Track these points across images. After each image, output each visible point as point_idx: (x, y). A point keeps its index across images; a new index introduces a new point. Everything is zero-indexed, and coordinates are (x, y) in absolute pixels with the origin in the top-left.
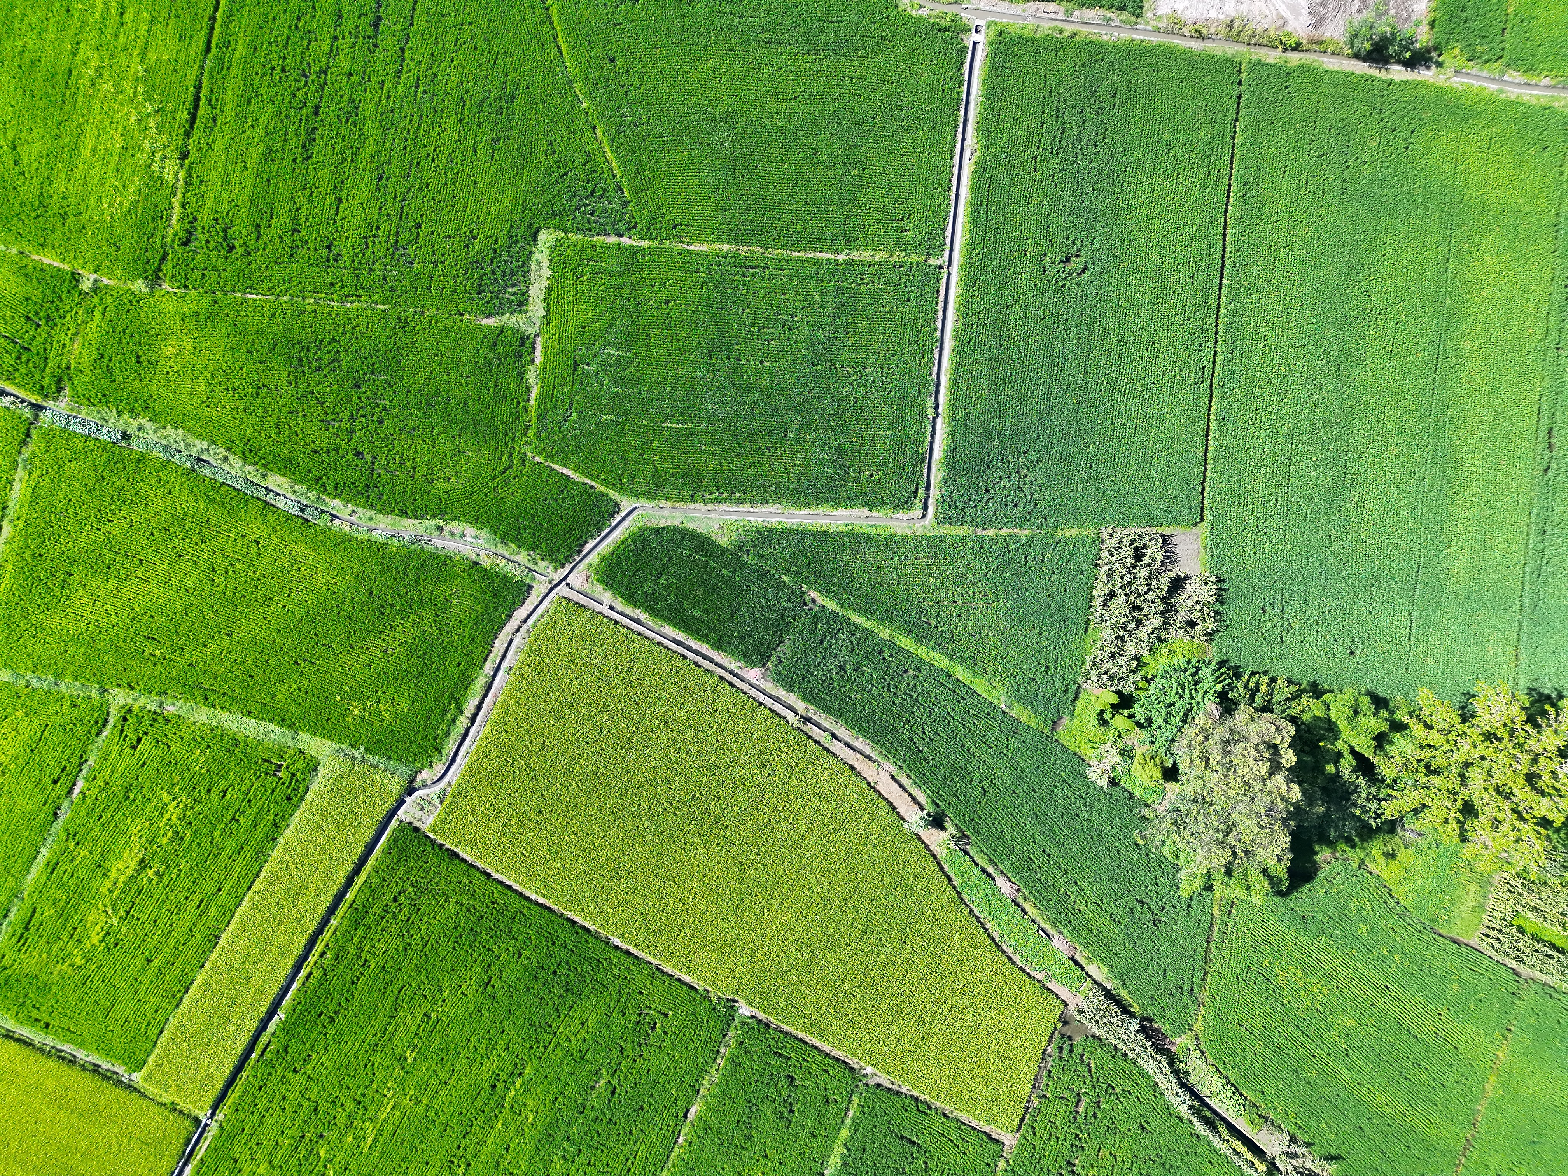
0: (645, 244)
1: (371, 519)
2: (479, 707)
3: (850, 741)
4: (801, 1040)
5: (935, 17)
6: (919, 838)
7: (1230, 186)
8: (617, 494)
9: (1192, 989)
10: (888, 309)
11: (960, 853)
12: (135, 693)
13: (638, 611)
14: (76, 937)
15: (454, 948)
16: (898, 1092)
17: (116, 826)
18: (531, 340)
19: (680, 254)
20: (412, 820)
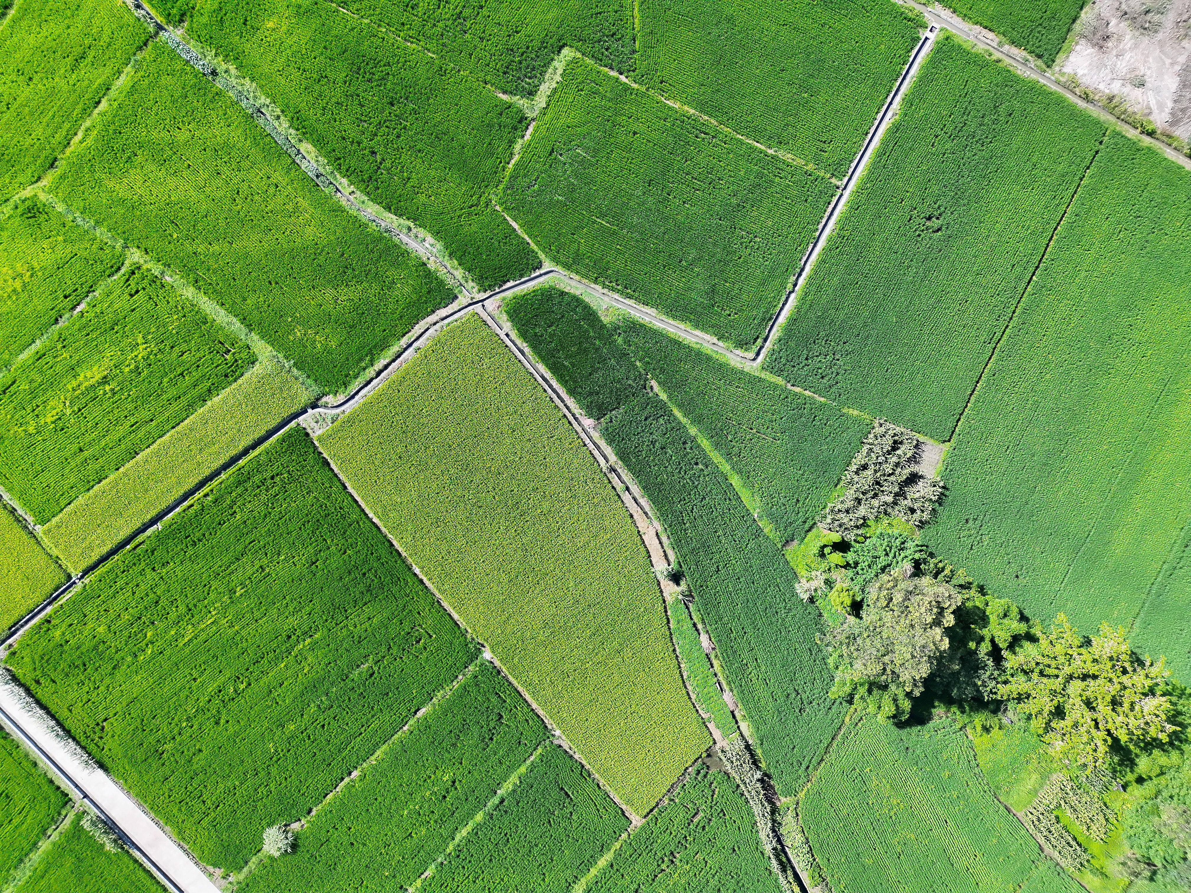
0: (636, 86)
1: (363, 202)
2: (386, 367)
3: (638, 497)
4: (518, 692)
5: (906, 8)
6: (659, 584)
7: (1065, 212)
8: (544, 256)
9: (808, 767)
10: (789, 201)
11: (683, 606)
12: (148, 258)
13: (525, 344)
14: (36, 412)
15: (300, 528)
16: (571, 756)
17: (97, 345)
18: (527, 122)
19: (658, 103)
20: (307, 427)
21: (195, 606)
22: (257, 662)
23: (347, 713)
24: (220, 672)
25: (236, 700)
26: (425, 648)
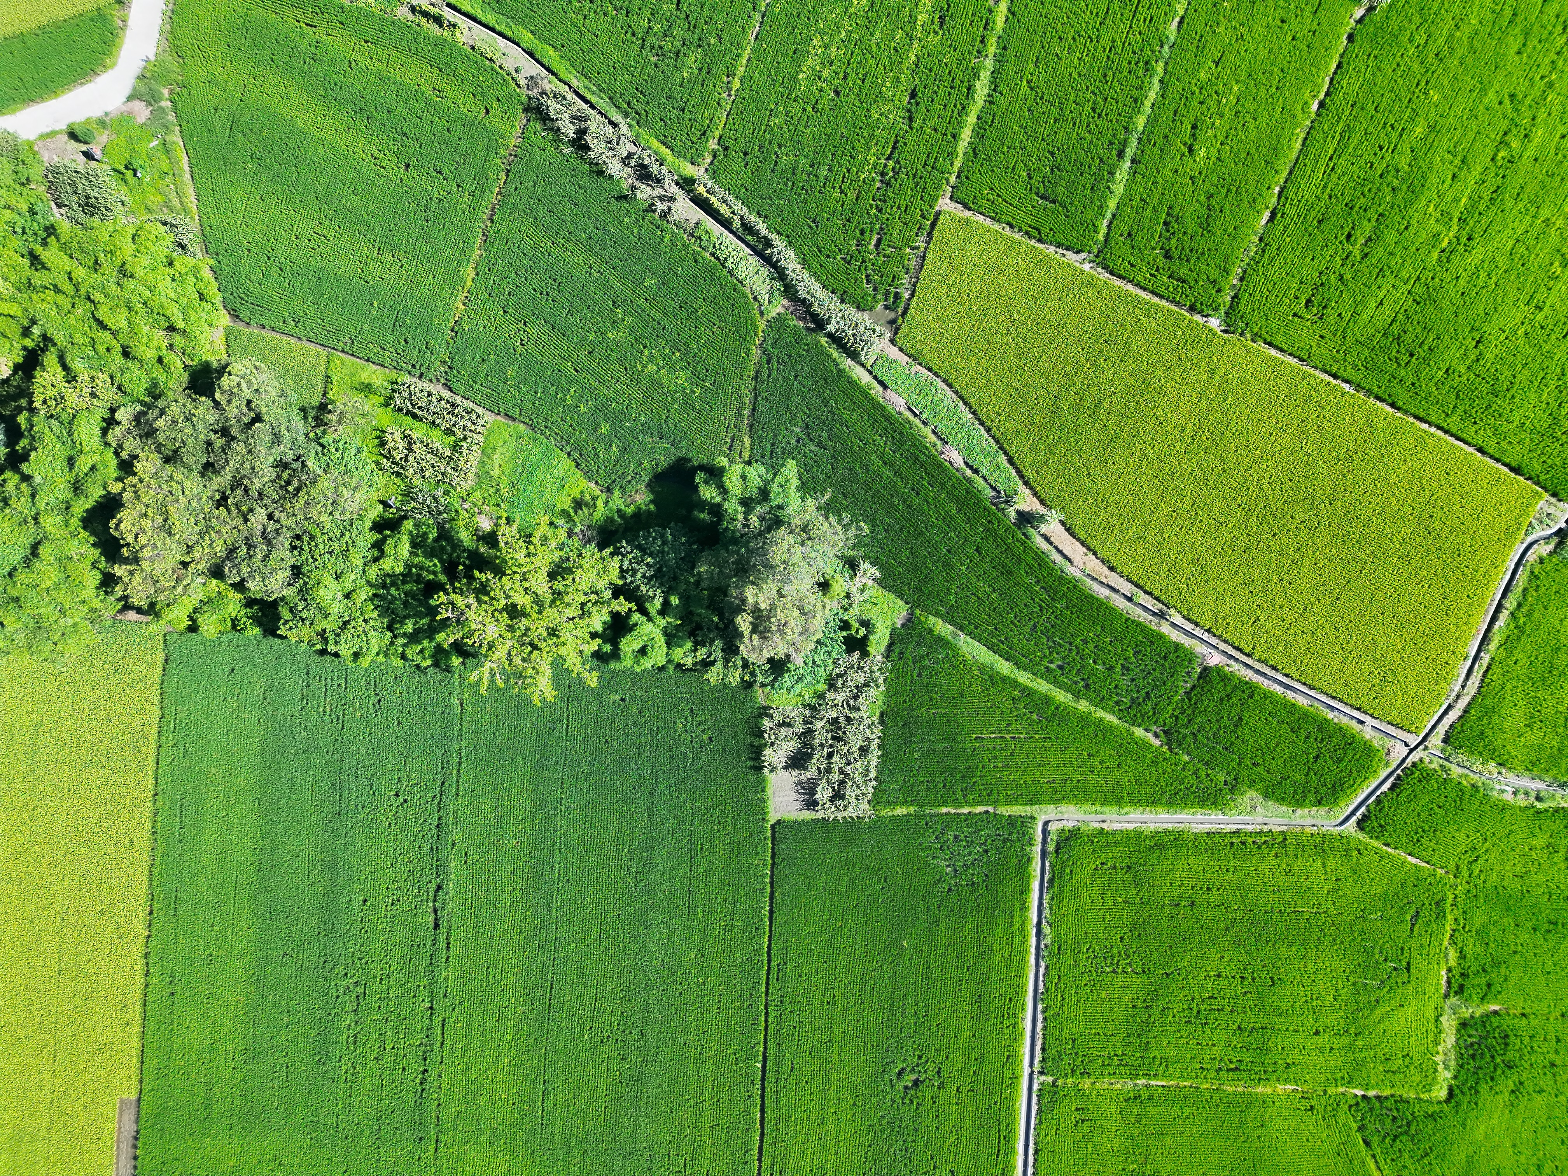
3: (1113, 595)
4: (1158, 295)
6: (1042, 502)
8: (1361, 839)
11: (1001, 488)
13: (1336, 720)
15: (1515, 377)
16: (1059, 246)
18: (1452, 990)
19: (1305, 1081)
20: (1558, 503)
22: (1495, 191)
23: (1359, 177)
24: (1536, 160)
26: (1297, 298)
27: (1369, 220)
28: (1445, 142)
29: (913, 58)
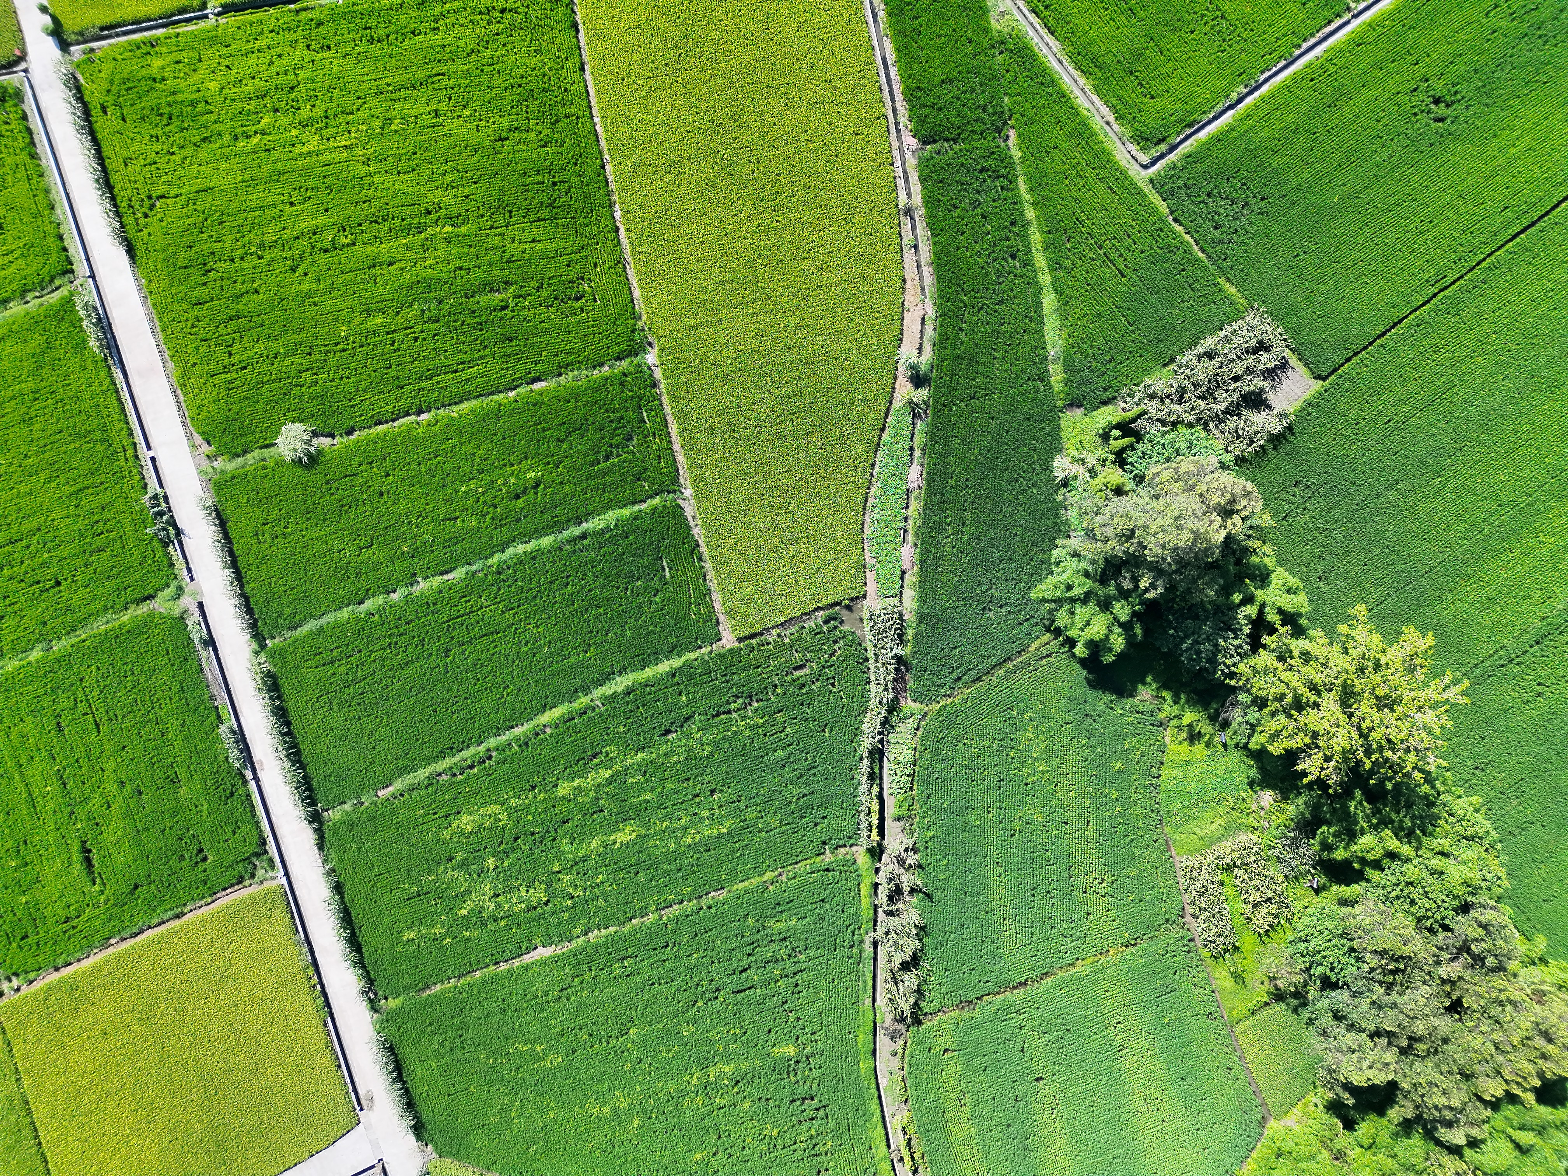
3: (923, 263)
6: (895, 378)
9: (959, 679)
13: (883, 6)
15: (506, 88)
16: (690, 528)
21: (335, 115)
22: (376, 222)
24: (326, 210)
25: (328, 255)
26: (582, 310)
27: (478, 303)
28: (369, 293)
29: (640, 756)
